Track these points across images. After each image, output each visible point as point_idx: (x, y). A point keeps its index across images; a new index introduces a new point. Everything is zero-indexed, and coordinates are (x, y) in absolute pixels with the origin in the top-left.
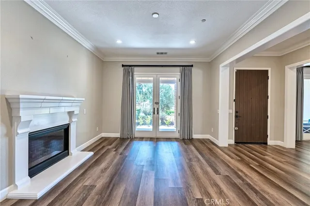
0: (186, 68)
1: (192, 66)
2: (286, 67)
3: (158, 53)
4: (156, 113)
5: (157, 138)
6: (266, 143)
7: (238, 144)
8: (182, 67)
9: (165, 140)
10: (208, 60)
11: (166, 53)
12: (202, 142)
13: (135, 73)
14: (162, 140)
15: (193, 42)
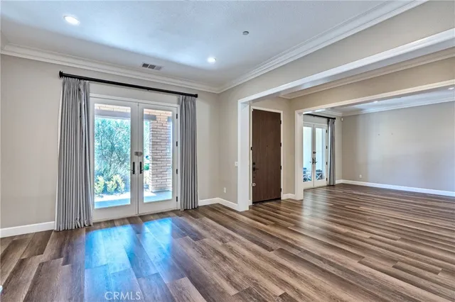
0: (187, 97)
1: (196, 96)
2: (296, 112)
3: (145, 65)
4: (137, 170)
5: (140, 216)
6: (280, 199)
7: (258, 205)
8: (181, 96)
9: (157, 216)
10: (216, 90)
11: (159, 68)
12: (214, 208)
13: (91, 95)
14: (152, 217)
15: (211, 60)
